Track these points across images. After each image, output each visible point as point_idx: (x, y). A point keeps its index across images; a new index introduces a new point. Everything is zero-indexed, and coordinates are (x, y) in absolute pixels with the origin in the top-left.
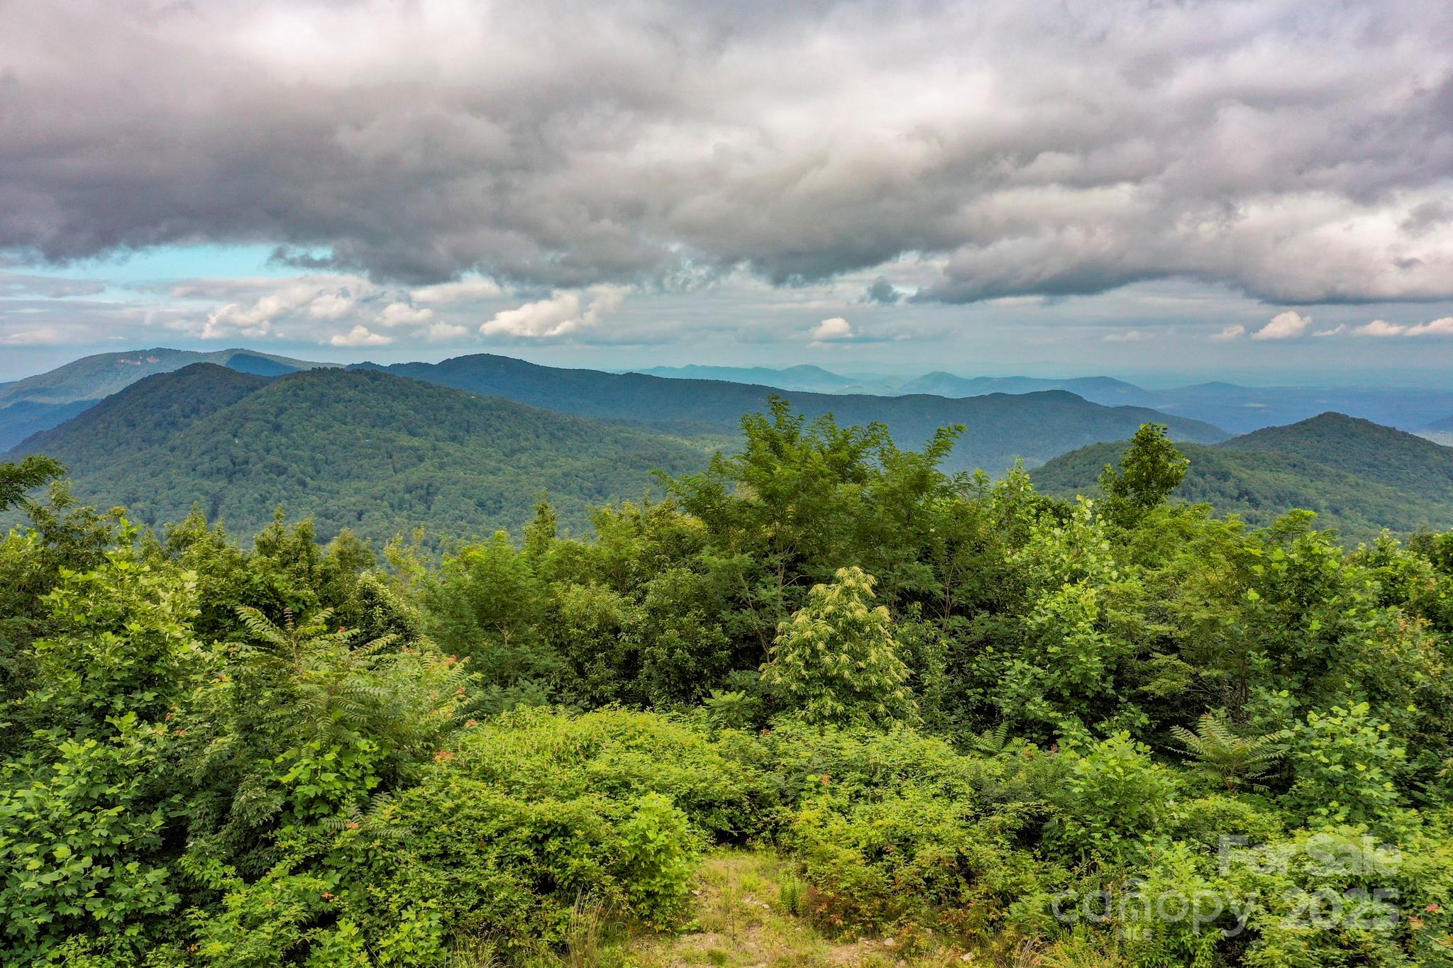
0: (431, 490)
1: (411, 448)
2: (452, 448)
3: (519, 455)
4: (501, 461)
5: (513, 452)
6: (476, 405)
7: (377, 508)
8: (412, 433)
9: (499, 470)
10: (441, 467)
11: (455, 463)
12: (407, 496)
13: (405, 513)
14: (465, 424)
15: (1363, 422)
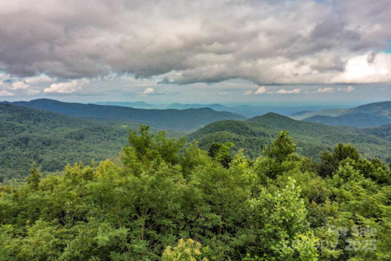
0: (28, 139)
1: (21, 127)
2: (34, 127)
3: (56, 128)
4: (50, 130)
5: (54, 127)
6: (42, 114)
7: (9, 145)
8: (21, 122)
9: (49, 132)
10: (31, 132)
11: (35, 131)
12: (20, 142)
13: (19, 147)
14: (38, 120)
15: (278, 114)
